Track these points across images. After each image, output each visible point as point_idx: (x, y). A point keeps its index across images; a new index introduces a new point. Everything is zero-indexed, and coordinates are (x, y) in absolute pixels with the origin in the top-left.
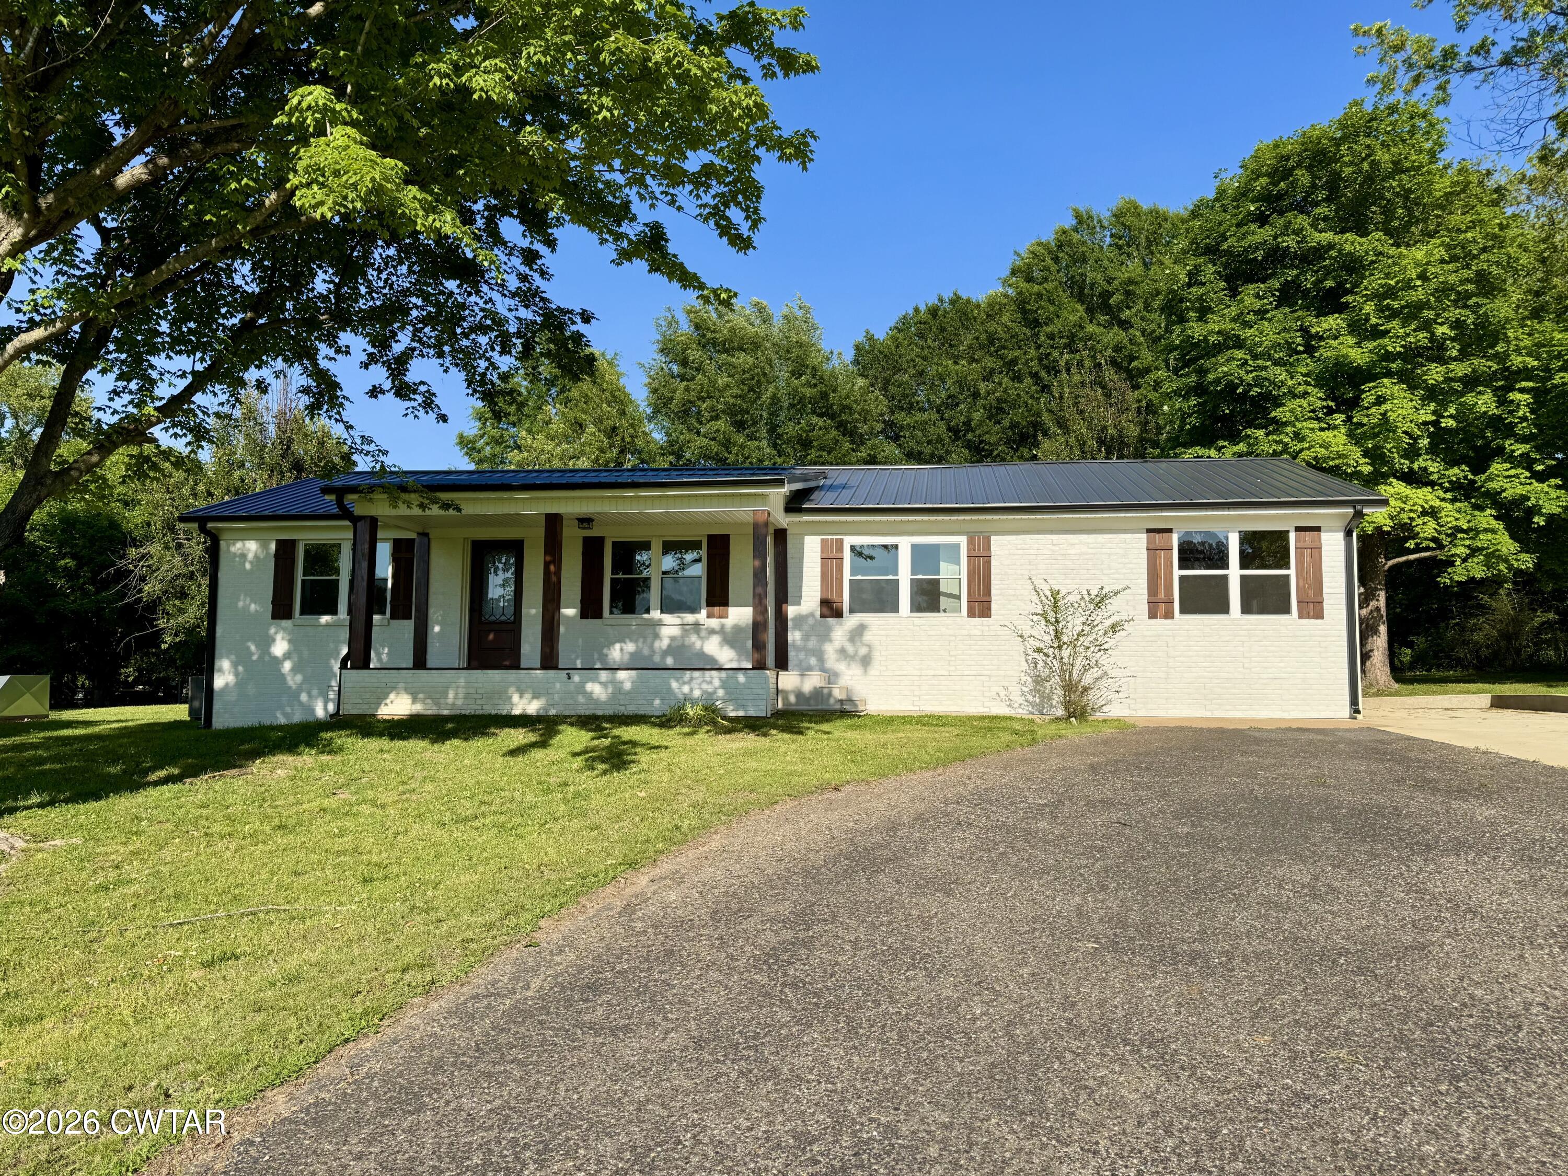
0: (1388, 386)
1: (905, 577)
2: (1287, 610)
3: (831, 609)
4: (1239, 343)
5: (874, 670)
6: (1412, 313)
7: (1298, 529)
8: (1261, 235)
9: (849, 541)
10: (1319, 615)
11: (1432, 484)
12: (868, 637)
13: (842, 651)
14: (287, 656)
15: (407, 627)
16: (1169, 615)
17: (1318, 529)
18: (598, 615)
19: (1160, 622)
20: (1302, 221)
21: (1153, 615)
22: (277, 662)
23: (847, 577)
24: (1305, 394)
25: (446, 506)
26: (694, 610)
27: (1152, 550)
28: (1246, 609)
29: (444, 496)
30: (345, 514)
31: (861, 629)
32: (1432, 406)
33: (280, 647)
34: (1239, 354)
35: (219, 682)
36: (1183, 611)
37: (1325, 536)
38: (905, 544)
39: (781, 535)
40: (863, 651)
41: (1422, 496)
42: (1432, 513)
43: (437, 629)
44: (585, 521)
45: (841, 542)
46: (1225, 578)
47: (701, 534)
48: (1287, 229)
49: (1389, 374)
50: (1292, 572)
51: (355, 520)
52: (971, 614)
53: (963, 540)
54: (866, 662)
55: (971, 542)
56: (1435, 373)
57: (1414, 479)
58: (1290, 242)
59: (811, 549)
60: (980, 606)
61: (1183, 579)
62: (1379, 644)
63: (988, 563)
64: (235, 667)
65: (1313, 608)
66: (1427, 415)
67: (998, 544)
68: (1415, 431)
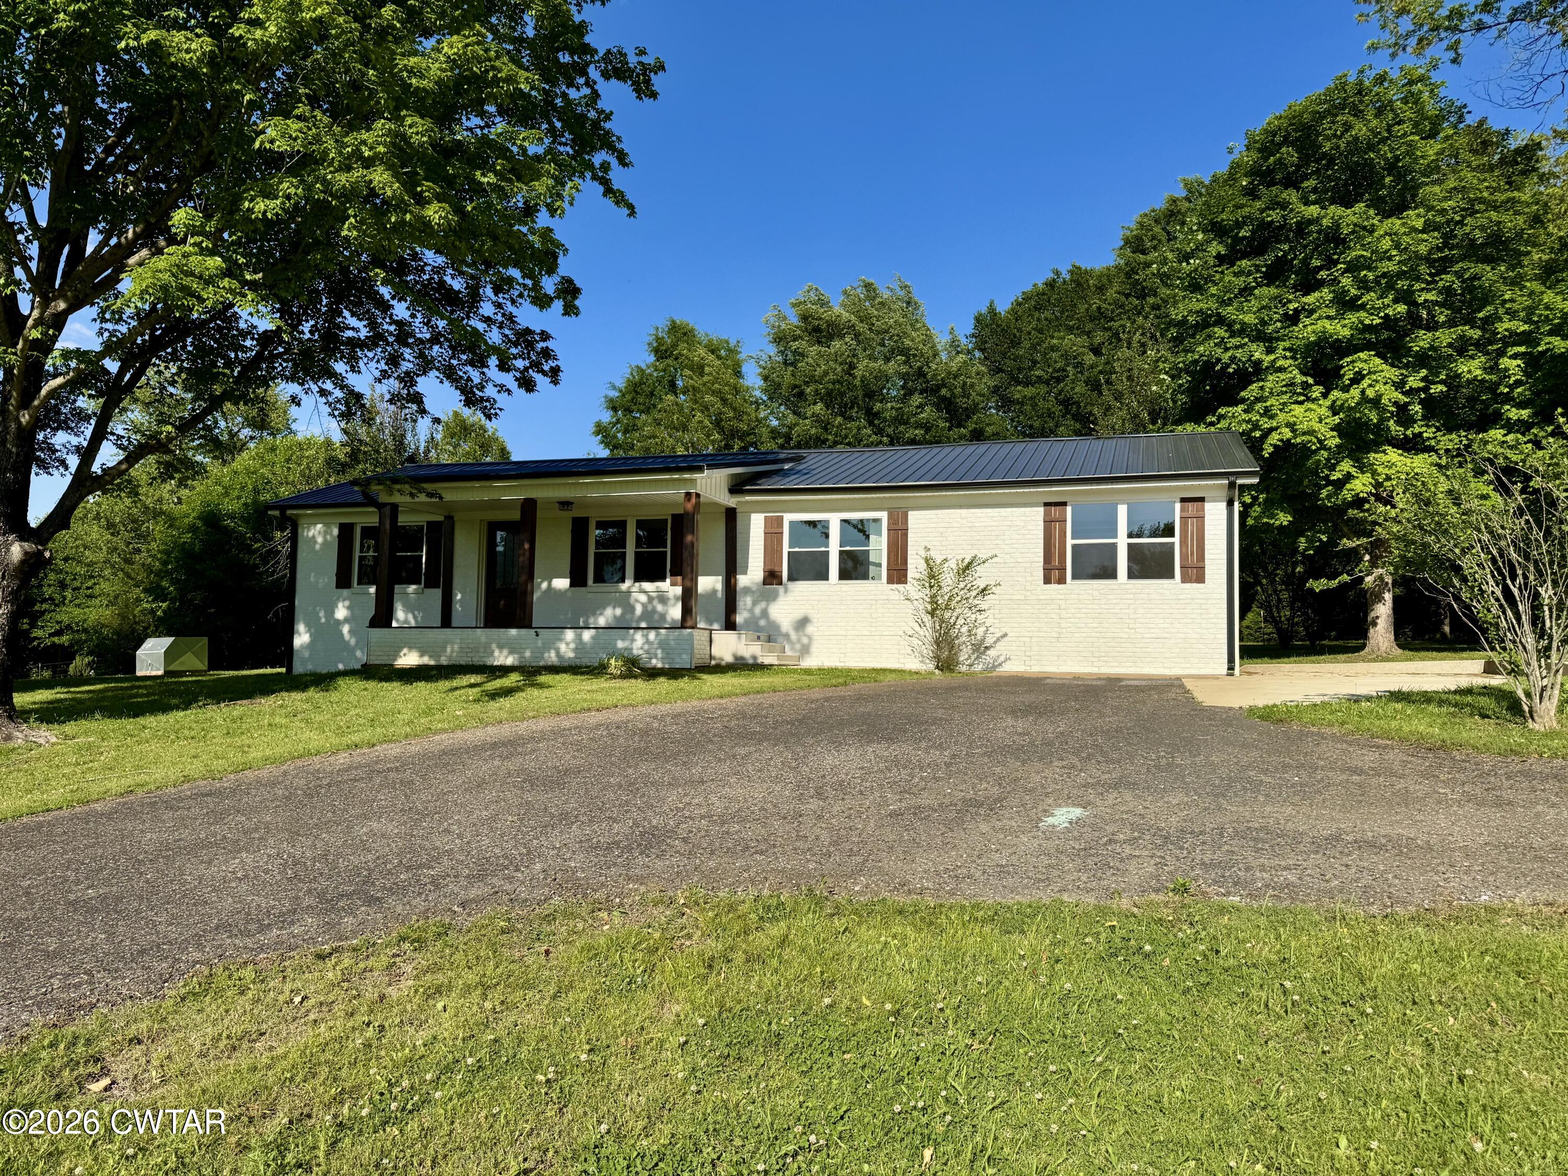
0: (1368, 360)
1: (834, 548)
2: (1172, 576)
3: (772, 577)
4: (1221, 321)
6: (1387, 283)
7: (1183, 500)
8: (1250, 208)
9: (788, 517)
10: (1200, 579)
11: (1430, 449)
14: (346, 620)
15: (436, 594)
16: (1062, 580)
17: (1202, 500)
18: (584, 584)
19: (1054, 587)
20: (1292, 196)
21: (1047, 580)
22: (338, 623)
23: (786, 549)
24: (1281, 370)
25: (431, 495)
26: (663, 578)
27: (1048, 522)
28: (1131, 575)
29: (429, 487)
30: (371, 501)
32: (1424, 372)
33: (341, 613)
34: (1220, 332)
35: (297, 642)
36: (1074, 577)
37: (1208, 506)
38: (834, 520)
39: (731, 515)
41: (1420, 463)
42: (1417, 481)
43: (459, 597)
44: (565, 504)
45: (782, 518)
46: (1114, 546)
47: (665, 514)
48: (1276, 204)
49: (1368, 347)
50: (1176, 540)
51: (380, 506)
52: (890, 581)
53: (883, 516)
55: (890, 517)
56: (1422, 340)
57: (1412, 445)
58: (1274, 216)
59: (757, 525)
60: (898, 574)
61: (1074, 547)
62: (1383, 611)
63: (905, 535)
64: (309, 631)
65: (1195, 573)
66: (1414, 382)
67: (915, 518)
68: (1404, 399)
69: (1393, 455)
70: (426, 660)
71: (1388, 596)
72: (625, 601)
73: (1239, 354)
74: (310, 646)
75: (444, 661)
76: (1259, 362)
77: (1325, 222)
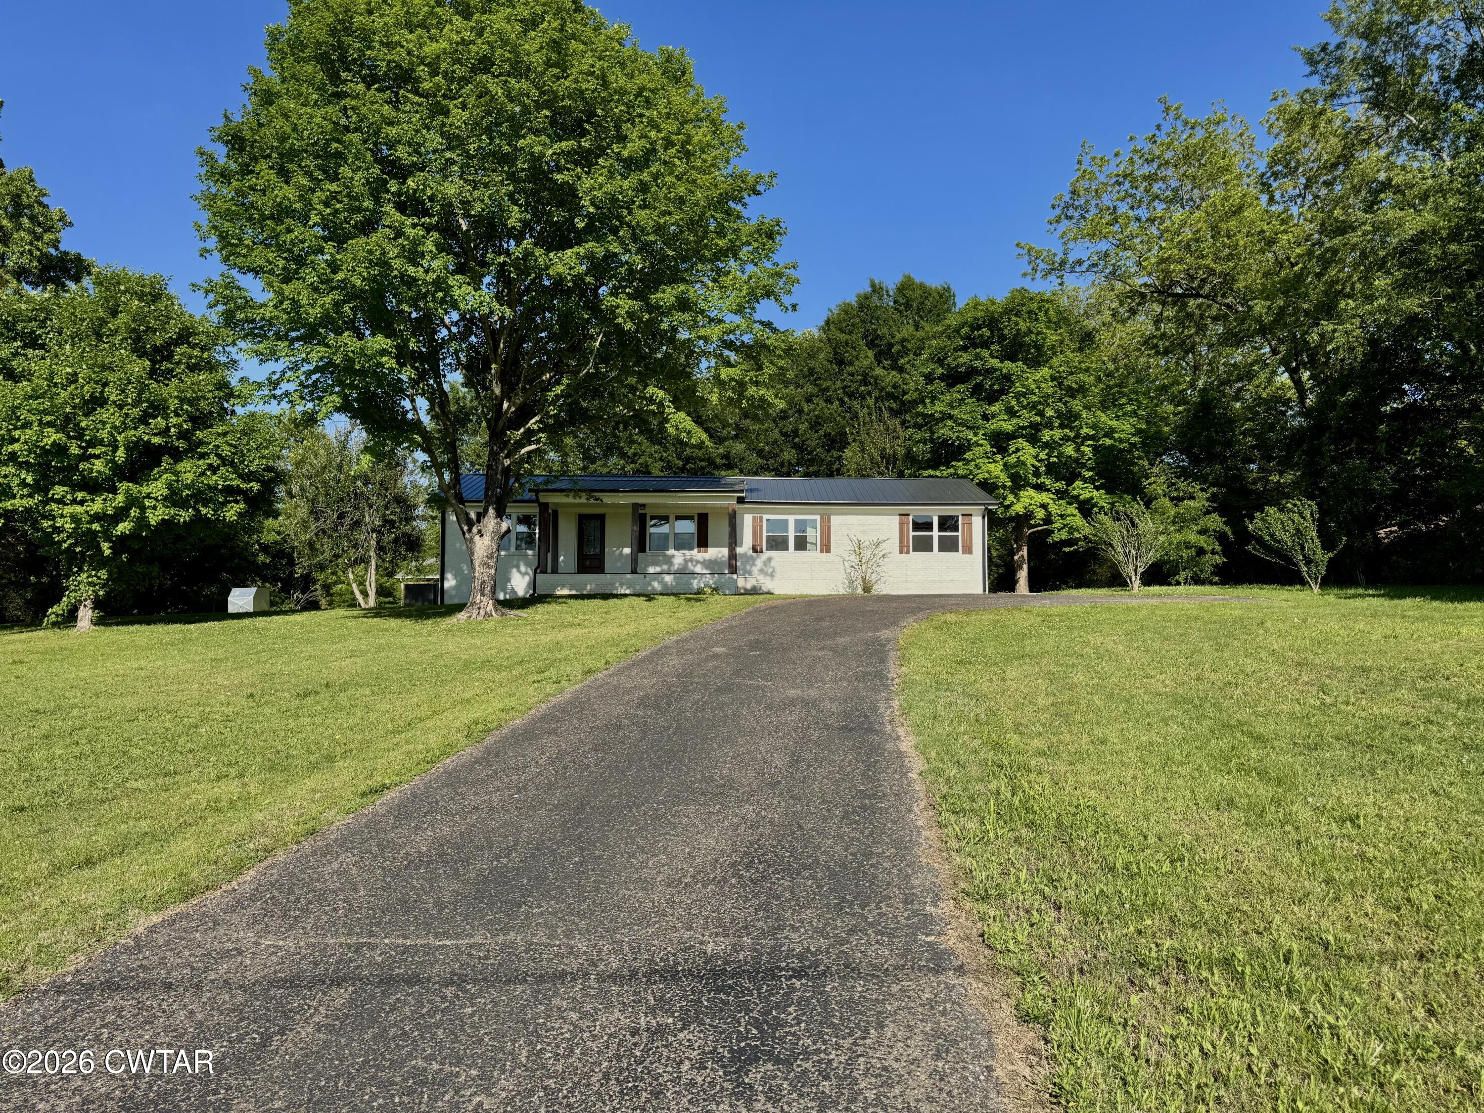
0: (1021, 443)
1: (791, 535)
2: (957, 551)
3: (756, 549)
4: (950, 417)
5: (777, 577)
6: (1033, 406)
7: (963, 515)
8: (965, 358)
9: (765, 517)
10: (971, 553)
11: (1048, 490)
12: (773, 564)
13: (761, 571)
16: (908, 552)
17: (971, 515)
18: (643, 551)
19: (904, 555)
20: (985, 353)
21: (901, 552)
23: (765, 534)
24: (982, 445)
25: (597, 499)
26: (691, 549)
27: (901, 523)
28: (940, 550)
29: (597, 494)
30: (537, 501)
31: (770, 559)
32: (1047, 451)
34: (950, 423)
35: (447, 585)
36: (914, 550)
37: (974, 518)
38: (791, 519)
39: (734, 514)
40: (770, 570)
41: (1045, 497)
42: (1044, 506)
43: (562, 558)
44: (642, 506)
45: (761, 518)
46: (932, 536)
47: (695, 512)
48: (978, 357)
49: (1022, 436)
50: (959, 534)
51: (540, 504)
52: (822, 551)
53: (818, 518)
54: (772, 575)
55: (821, 519)
56: (1046, 435)
57: (1040, 488)
58: (978, 364)
59: (748, 521)
60: (826, 548)
61: (914, 536)
62: (1023, 575)
63: (829, 528)
64: (456, 577)
65: (968, 549)
66: (1043, 456)
67: (835, 520)
68: (1037, 464)
69: (1031, 492)
70: (574, 592)
71: (1025, 567)
72: (669, 560)
73: (961, 435)
74: (457, 588)
75: (585, 592)
76: (969, 440)
77: (1004, 371)
